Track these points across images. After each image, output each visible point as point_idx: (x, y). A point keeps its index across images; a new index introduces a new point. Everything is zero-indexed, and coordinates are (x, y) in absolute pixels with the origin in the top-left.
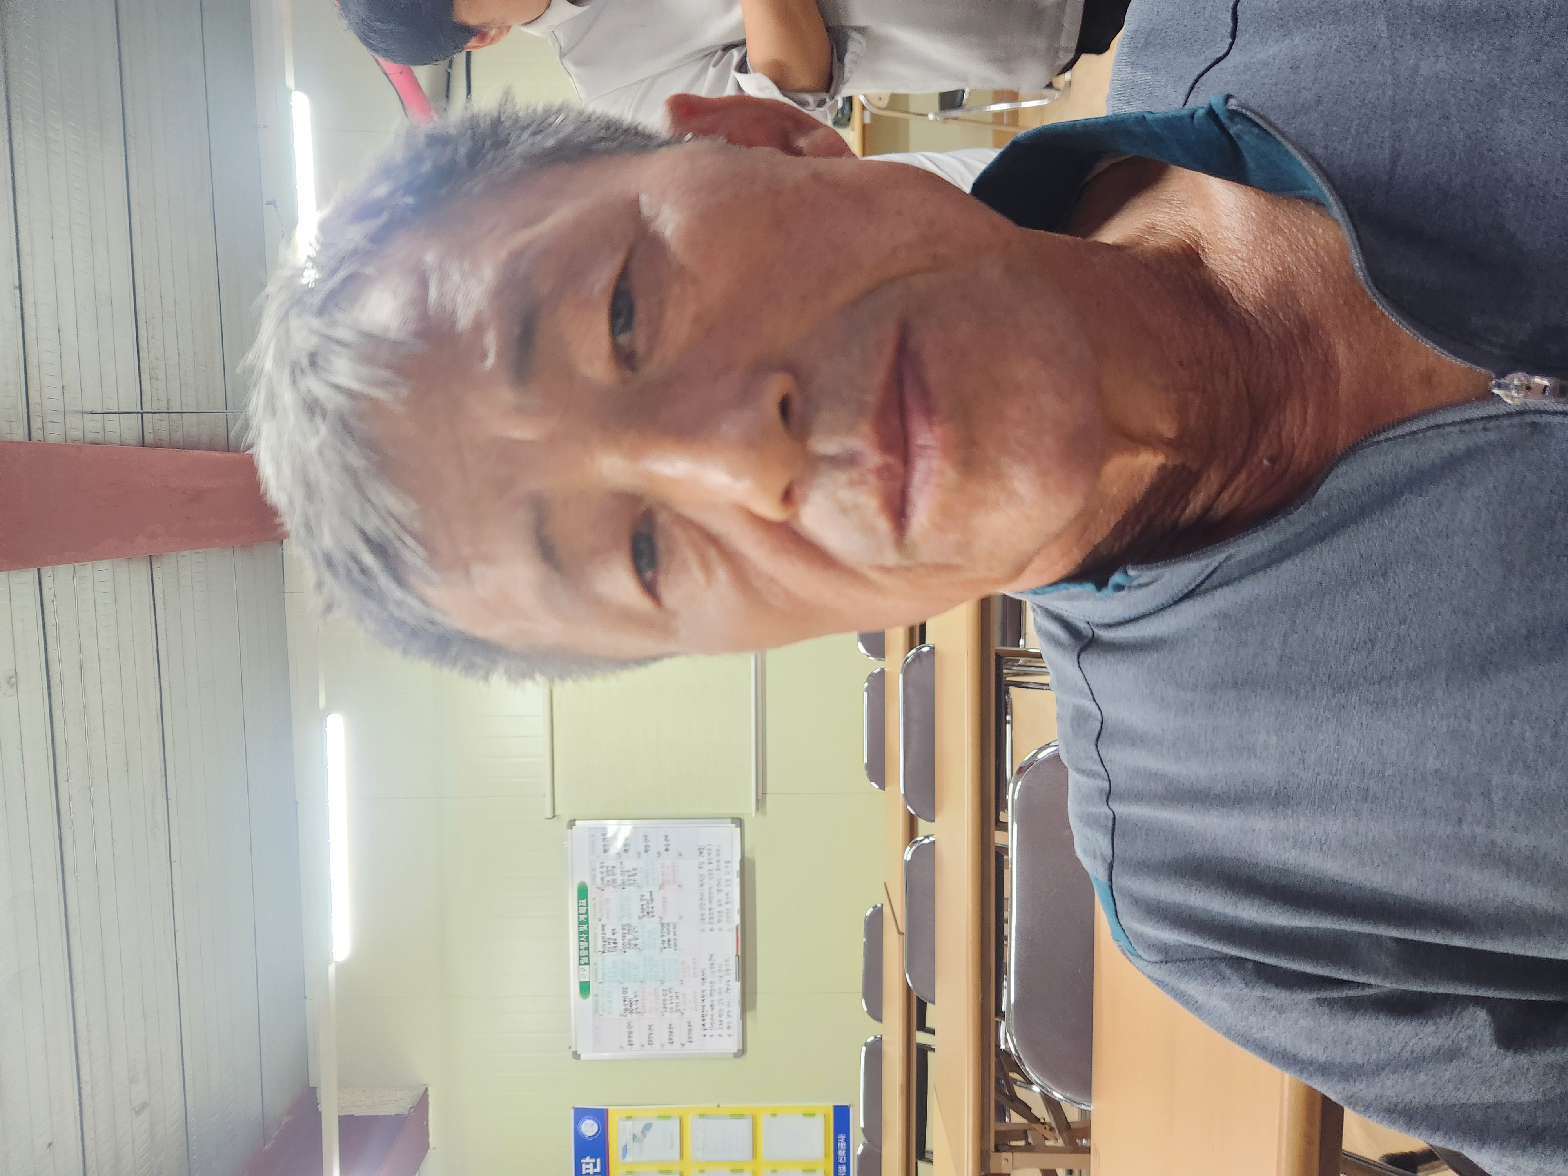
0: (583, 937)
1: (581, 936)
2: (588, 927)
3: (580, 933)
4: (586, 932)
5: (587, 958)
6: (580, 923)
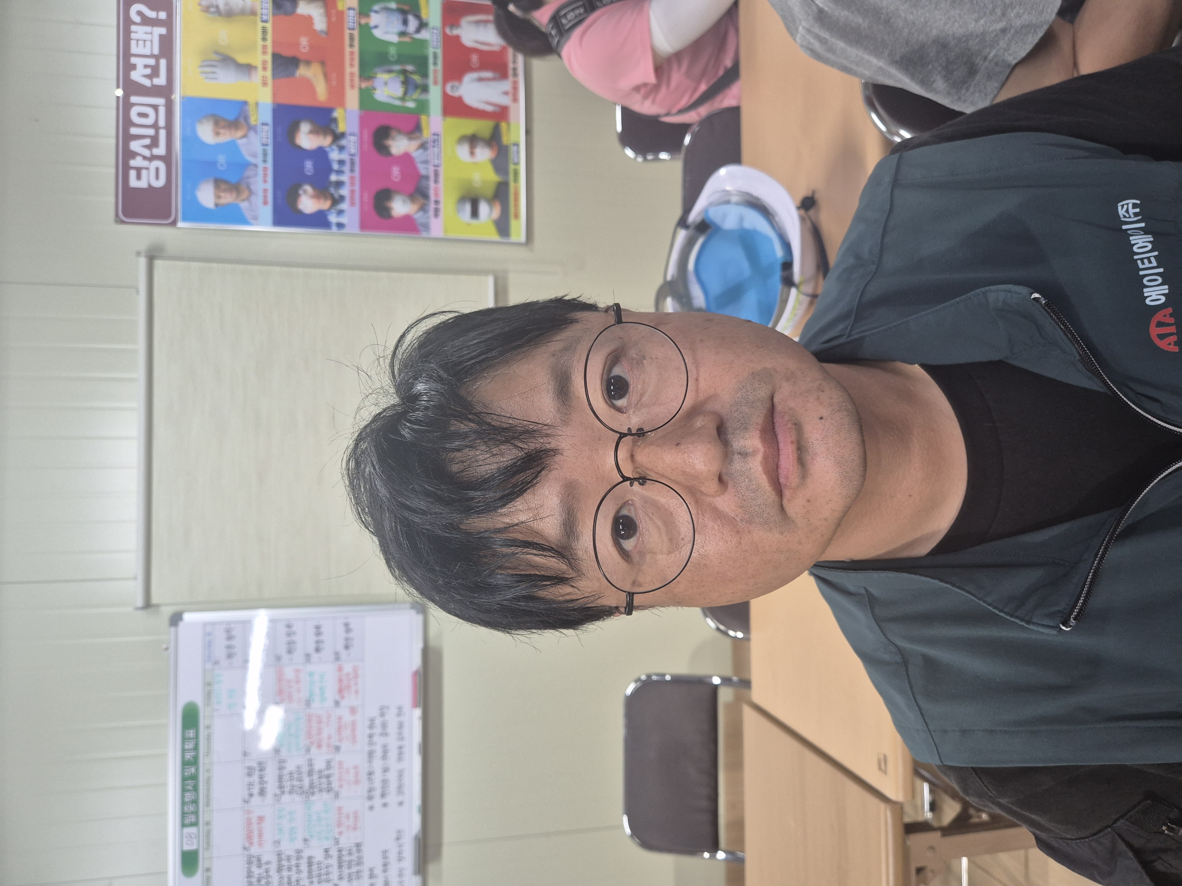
0: (188, 785)
1: (185, 783)
2: (197, 770)
3: (184, 779)
4: (195, 777)
5: (194, 816)
6: (185, 764)
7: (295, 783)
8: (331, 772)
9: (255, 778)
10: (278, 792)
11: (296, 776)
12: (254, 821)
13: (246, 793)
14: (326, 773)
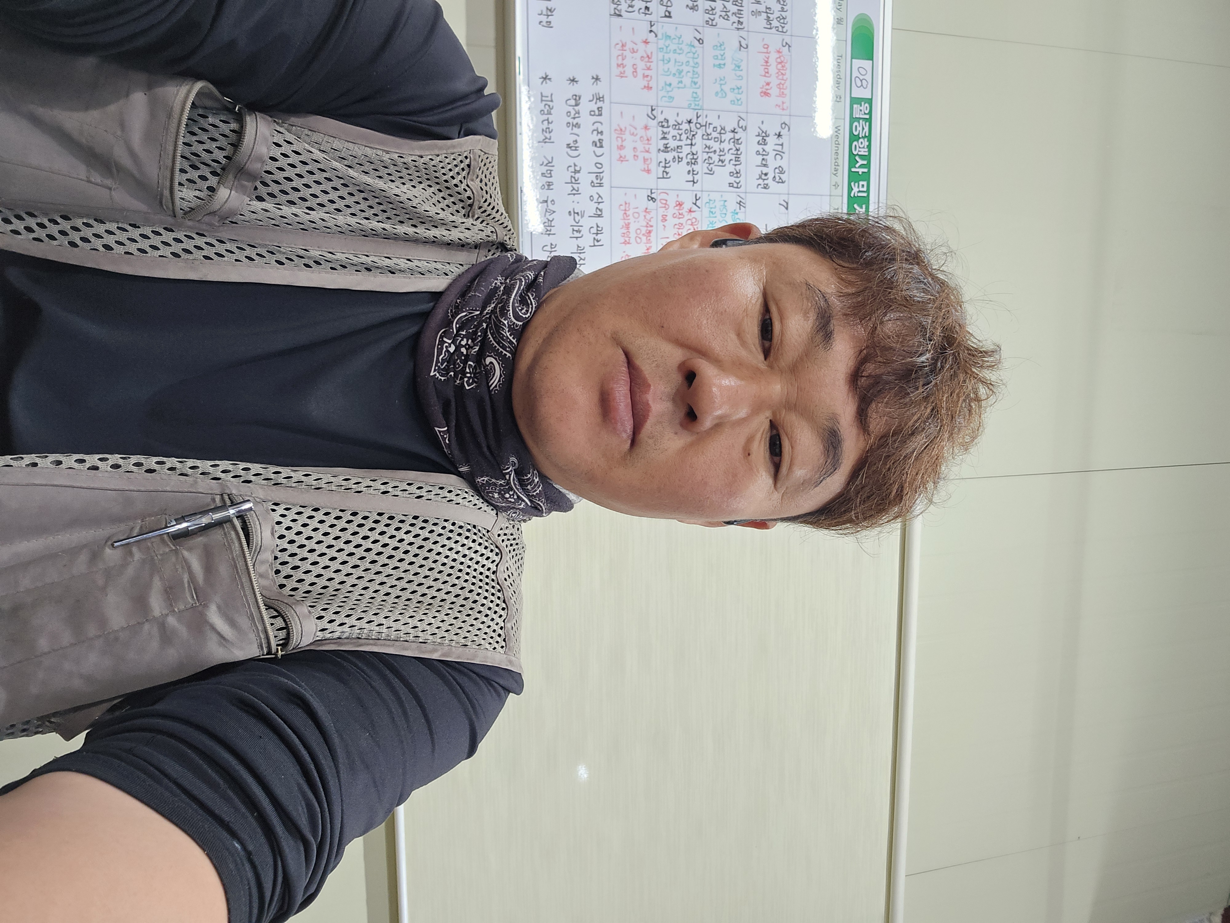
0: (862, 166)
1: (866, 170)
2: (850, 189)
3: (866, 176)
4: (854, 177)
5: (856, 115)
7: (716, 146)
8: (662, 156)
9: (772, 163)
10: (740, 134)
11: (715, 158)
12: (774, 91)
13: (784, 140)
14: (669, 156)
